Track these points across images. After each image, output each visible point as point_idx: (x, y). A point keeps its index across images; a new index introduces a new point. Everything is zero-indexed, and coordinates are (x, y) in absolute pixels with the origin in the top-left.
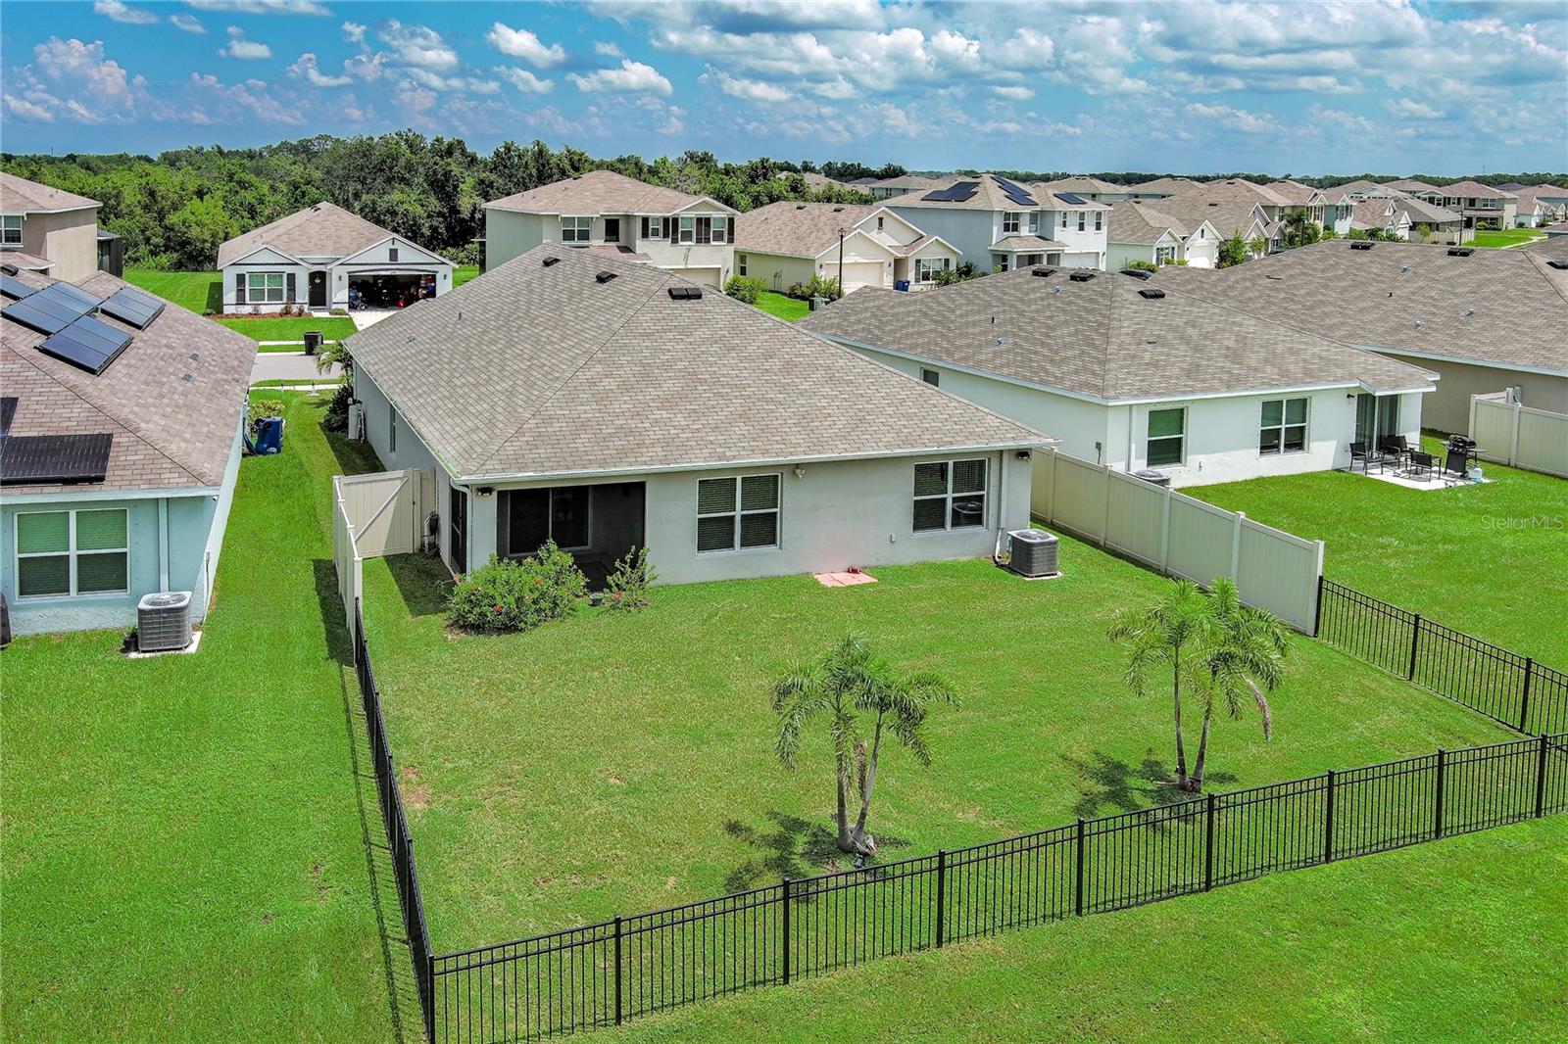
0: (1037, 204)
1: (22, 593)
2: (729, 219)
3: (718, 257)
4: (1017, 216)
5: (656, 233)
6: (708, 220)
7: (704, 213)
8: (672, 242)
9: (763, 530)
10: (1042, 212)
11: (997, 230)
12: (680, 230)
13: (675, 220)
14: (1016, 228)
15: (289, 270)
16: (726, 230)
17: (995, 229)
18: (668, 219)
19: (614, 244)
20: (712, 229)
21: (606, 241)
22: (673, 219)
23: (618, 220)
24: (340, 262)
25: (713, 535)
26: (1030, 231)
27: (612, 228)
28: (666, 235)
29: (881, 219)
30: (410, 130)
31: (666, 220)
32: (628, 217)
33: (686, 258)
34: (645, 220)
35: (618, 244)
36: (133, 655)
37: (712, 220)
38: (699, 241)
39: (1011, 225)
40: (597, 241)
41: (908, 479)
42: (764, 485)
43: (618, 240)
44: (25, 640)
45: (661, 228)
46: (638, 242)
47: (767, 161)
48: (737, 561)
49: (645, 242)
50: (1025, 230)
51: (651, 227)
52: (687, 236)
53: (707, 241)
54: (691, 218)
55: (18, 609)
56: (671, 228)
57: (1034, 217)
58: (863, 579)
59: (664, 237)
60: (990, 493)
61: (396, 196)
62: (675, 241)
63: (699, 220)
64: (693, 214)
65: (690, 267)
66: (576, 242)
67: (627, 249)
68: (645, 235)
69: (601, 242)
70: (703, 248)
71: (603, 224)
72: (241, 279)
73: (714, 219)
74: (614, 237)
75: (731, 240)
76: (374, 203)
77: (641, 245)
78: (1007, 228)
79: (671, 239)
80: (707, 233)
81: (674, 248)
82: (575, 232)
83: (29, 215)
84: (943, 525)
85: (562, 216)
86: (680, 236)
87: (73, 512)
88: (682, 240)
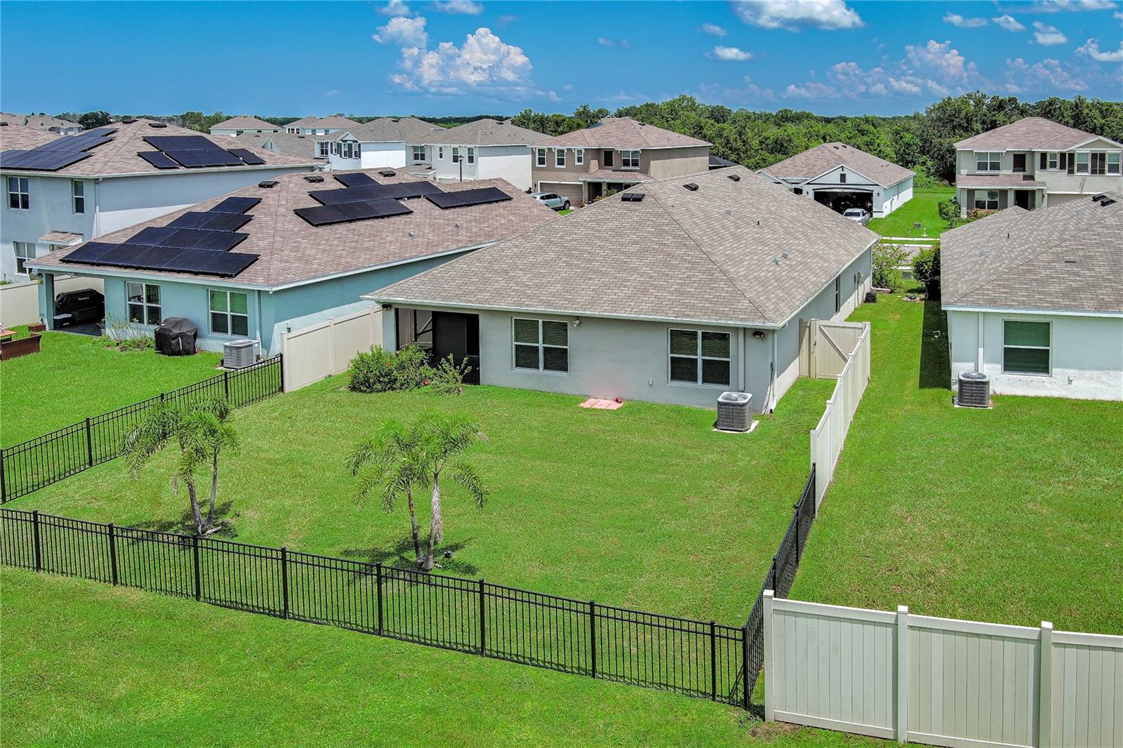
1: (211, 329)
5: (1053, 165)
6: (1102, 156)
7: (1098, 150)
8: (1068, 173)
9: (558, 360)
12: (1076, 163)
13: (1072, 156)
18: (1065, 154)
19: (1021, 174)
20: (1107, 163)
21: (1013, 171)
22: (1069, 154)
23: (1025, 155)
24: (808, 182)
25: (525, 357)
27: (1020, 161)
28: (1063, 167)
31: (1063, 155)
32: (1033, 153)
33: (1082, 186)
34: (1044, 155)
35: (1025, 173)
36: (220, 368)
37: (1107, 157)
38: (1094, 172)
40: (1007, 171)
42: (558, 327)
43: (1025, 171)
45: (1058, 160)
46: (1036, 172)
49: (1042, 172)
51: (1049, 160)
52: (1083, 168)
53: (1102, 172)
54: (1088, 154)
55: (206, 337)
56: (1067, 162)
59: (1061, 168)
60: (732, 360)
62: (1071, 172)
63: (1094, 156)
64: (1088, 151)
65: (1084, 193)
66: (989, 171)
67: (1032, 178)
68: (1043, 166)
69: (1010, 172)
70: (1098, 178)
71: (1011, 159)
73: (1110, 154)
74: (1022, 168)
77: (1040, 175)
79: (1067, 171)
80: (1102, 166)
81: (1070, 178)
82: (989, 165)
83: (642, 150)
84: (695, 380)
85: (975, 151)
86: (1076, 168)
87: (228, 293)
88: (1078, 171)
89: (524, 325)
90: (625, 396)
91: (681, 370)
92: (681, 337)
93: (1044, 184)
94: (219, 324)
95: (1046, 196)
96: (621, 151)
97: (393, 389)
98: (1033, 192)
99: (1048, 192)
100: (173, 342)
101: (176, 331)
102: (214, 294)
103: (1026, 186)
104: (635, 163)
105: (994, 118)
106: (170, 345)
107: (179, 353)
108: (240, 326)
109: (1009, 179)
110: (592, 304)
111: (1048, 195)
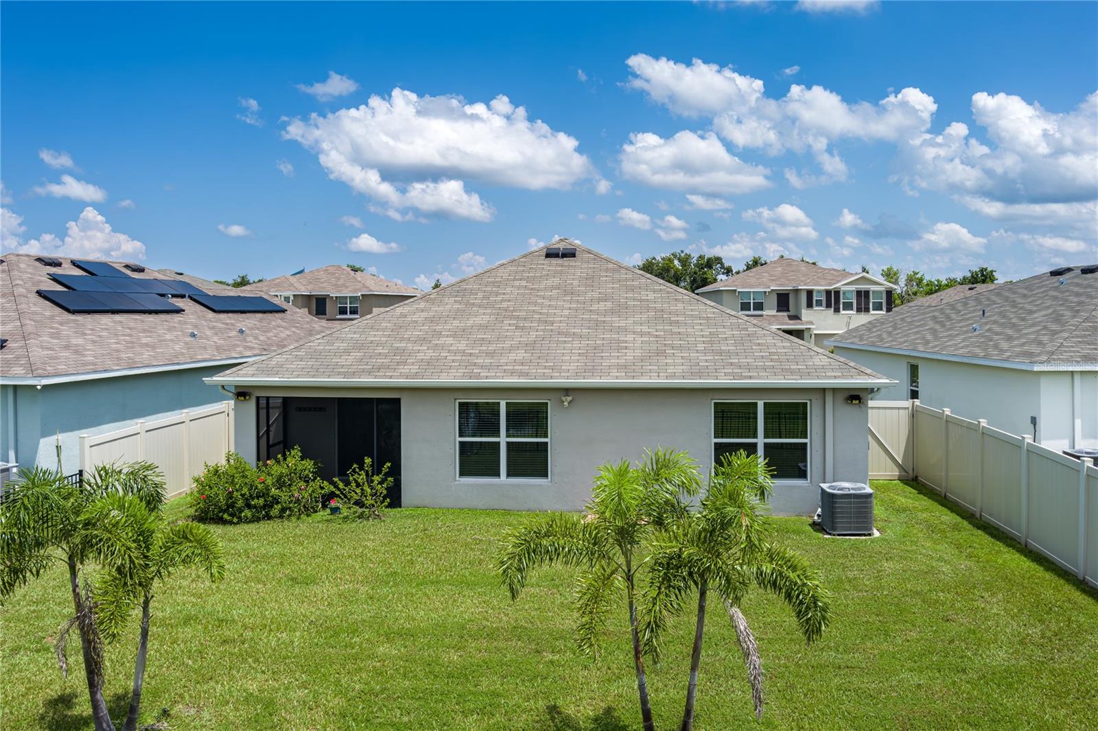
2: (887, 292)
5: (819, 303)
6: (867, 293)
7: (862, 287)
8: (835, 312)
12: (842, 301)
13: (837, 293)
16: (884, 301)
18: (830, 292)
19: (785, 314)
20: (871, 301)
21: (777, 311)
22: (835, 292)
23: (788, 294)
27: (783, 300)
28: (828, 306)
30: (682, 252)
31: (828, 293)
32: (797, 291)
33: (847, 325)
34: (810, 293)
35: (788, 313)
37: (871, 293)
38: (859, 310)
40: (770, 312)
41: (706, 418)
42: (531, 411)
43: (788, 311)
45: (824, 299)
46: (803, 311)
47: (986, 269)
48: (502, 492)
49: (810, 311)
51: (815, 298)
52: (848, 306)
53: (867, 310)
54: (852, 291)
56: (833, 300)
60: (812, 441)
62: (837, 310)
63: (859, 293)
64: (853, 288)
66: (752, 312)
67: (796, 317)
68: (810, 305)
69: (774, 312)
70: (863, 317)
71: (775, 297)
73: (874, 292)
74: (785, 308)
77: (806, 314)
79: (833, 309)
80: (867, 303)
81: (836, 317)
82: (752, 304)
83: (362, 295)
85: (738, 290)
86: (841, 306)
88: (843, 310)
89: (475, 412)
93: (811, 323)
95: (813, 336)
96: (336, 297)
98: (801, 332)
99: (815, 332)
103: (794, 325)
104: (354, 311)
109: (774, 321)
111: (815, 334)
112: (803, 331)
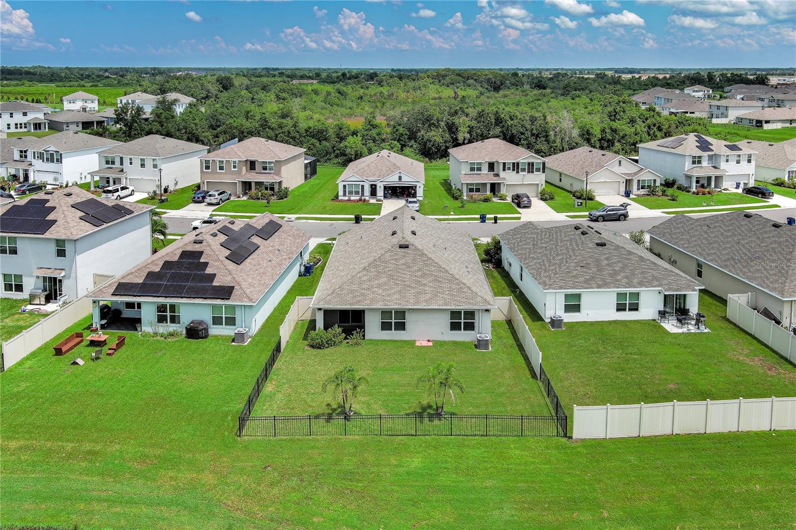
0: (713, 151)
1: (213, 324)
2: (543, 163)
3: (539, 178)
4: (700, 157)
5: (509, 169)
6: (533, 164)
7: (531, 161)
8: (517, 173)
9: (401, 326)
10: (715, 154)
11: (688, 165)
12: (520, 167)
13: (518, 164)
14: (699, 162)
15: (362, 183)
16: (541, 167)
17: (687, 164)
18: (515, 163)
19: (492, 173)
20: (535, 167)
22: (517, 163)
23: (494, 163)
24: (381, 181)
25: (386, 326)
26: (708, 164)
27: (491, 166)
28: (514, 170)
29: (620, 161)
31: (514, 164)
32: (498, 162)
33: (523, 179)
34: (504, 164)
35: (494, 173)
36: (233, 343)
38: (529, 172)
39: (697, 161)
40: (485, 170)
41: (448, 316)
42: (401, 313)
43: (494, 171)
44: (212, 336)
45: (511, 167)
46: (500, 172)
48: (393, 335)
49: (504, 173)
50: (705, 163)
51: (507, 166)
52: (523, 170)
53: (533, 172)
54: (525, 163)
55: (212, 328)
56: (516, 167)
57: (711, 158)
58: (431, 344)
60: (476, 321)
61: (432, 133)
63: (529, 164)
64: (526, 161)
65: (525, 183)
66: (476, 172)
67: (497, 175)
68: (504, 170)
69: (487, 172)
70: (531, 174)
71: (487, 165)
72: (345, 186)
73: (536, 163)
74: (492, 170)
75: (544, 172)
76: (423, 136)
77: (502, 174)
78: (694, 163)
79: (516, 171)
80: (533, 169)
81: (517, 176)
82: (475, 168)
84: (461, 330)
85: (469, 162)
86: (520, 170)
87: (224, 306)
88: (521, 172)
89: (386, 313)
90: (431, 339)
91: (455, 326)
92: (455, 314)
93: (504, 179)
94: (217, 321)
96: (261, 161)
97: (331, 346)
98: (499, 184)
100: (200, 333)
101: (201, 327)
102: (214, 307)
103: (495, 180)
104: (271, 169)
105: (454, 121)
106: (198, 334)
107: (203, 338)
108: (231, 321)
109: (486, 177)
110: (418, 303)
111: (507, 184)
112: (500, 183)
